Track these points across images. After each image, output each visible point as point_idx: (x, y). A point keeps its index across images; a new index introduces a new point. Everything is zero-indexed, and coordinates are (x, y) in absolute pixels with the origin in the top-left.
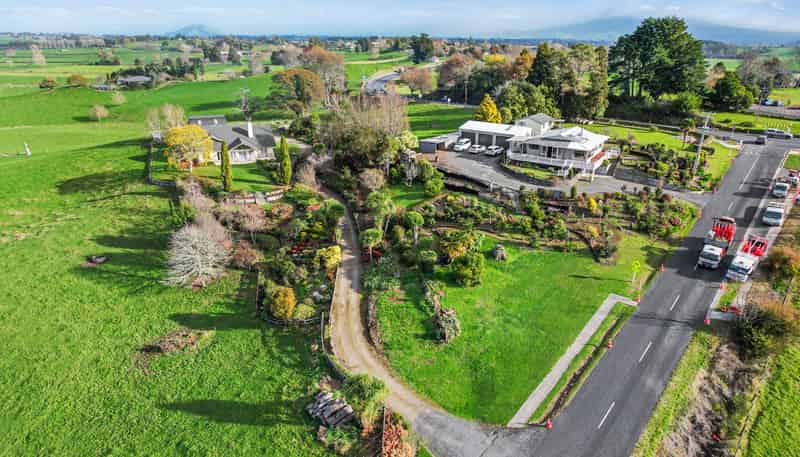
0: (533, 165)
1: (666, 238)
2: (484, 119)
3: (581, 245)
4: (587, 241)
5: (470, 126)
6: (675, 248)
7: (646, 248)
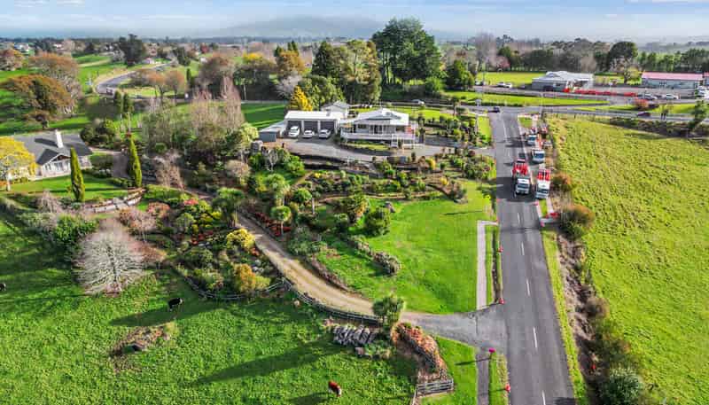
0: (368, 141)
1: (486, 180)
2: (299, 109)
3: (439, 194)
4: (440, 190)
5: (291, 115)
6: (495, 186)
7: (479, 189)
